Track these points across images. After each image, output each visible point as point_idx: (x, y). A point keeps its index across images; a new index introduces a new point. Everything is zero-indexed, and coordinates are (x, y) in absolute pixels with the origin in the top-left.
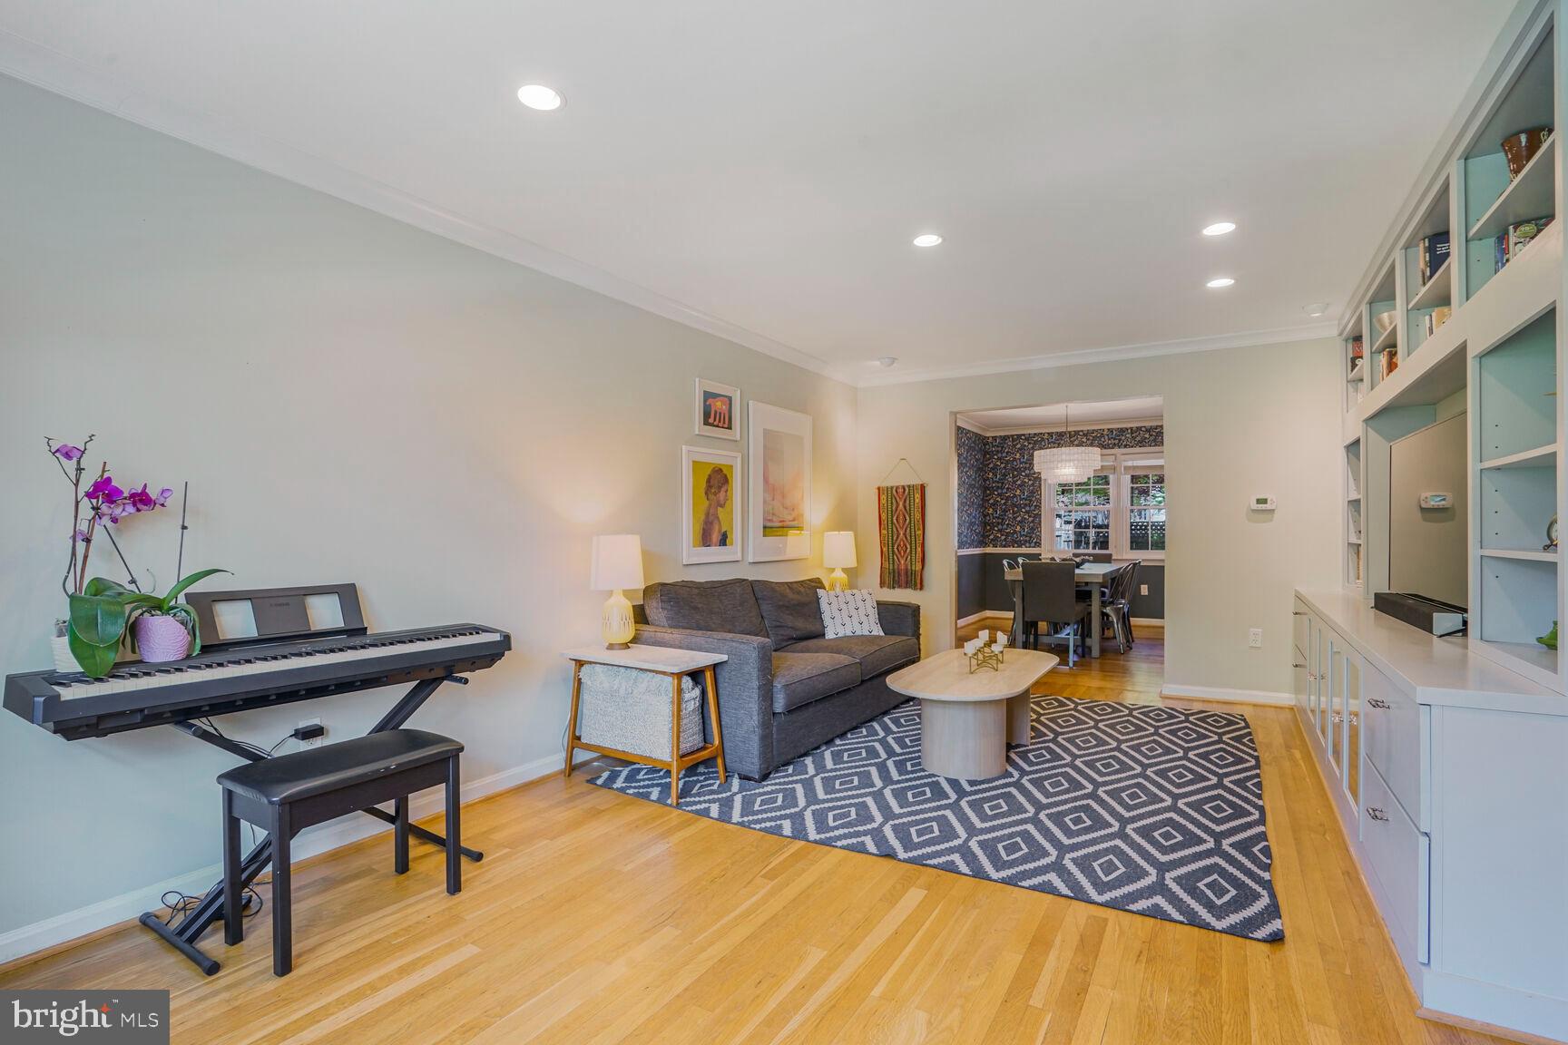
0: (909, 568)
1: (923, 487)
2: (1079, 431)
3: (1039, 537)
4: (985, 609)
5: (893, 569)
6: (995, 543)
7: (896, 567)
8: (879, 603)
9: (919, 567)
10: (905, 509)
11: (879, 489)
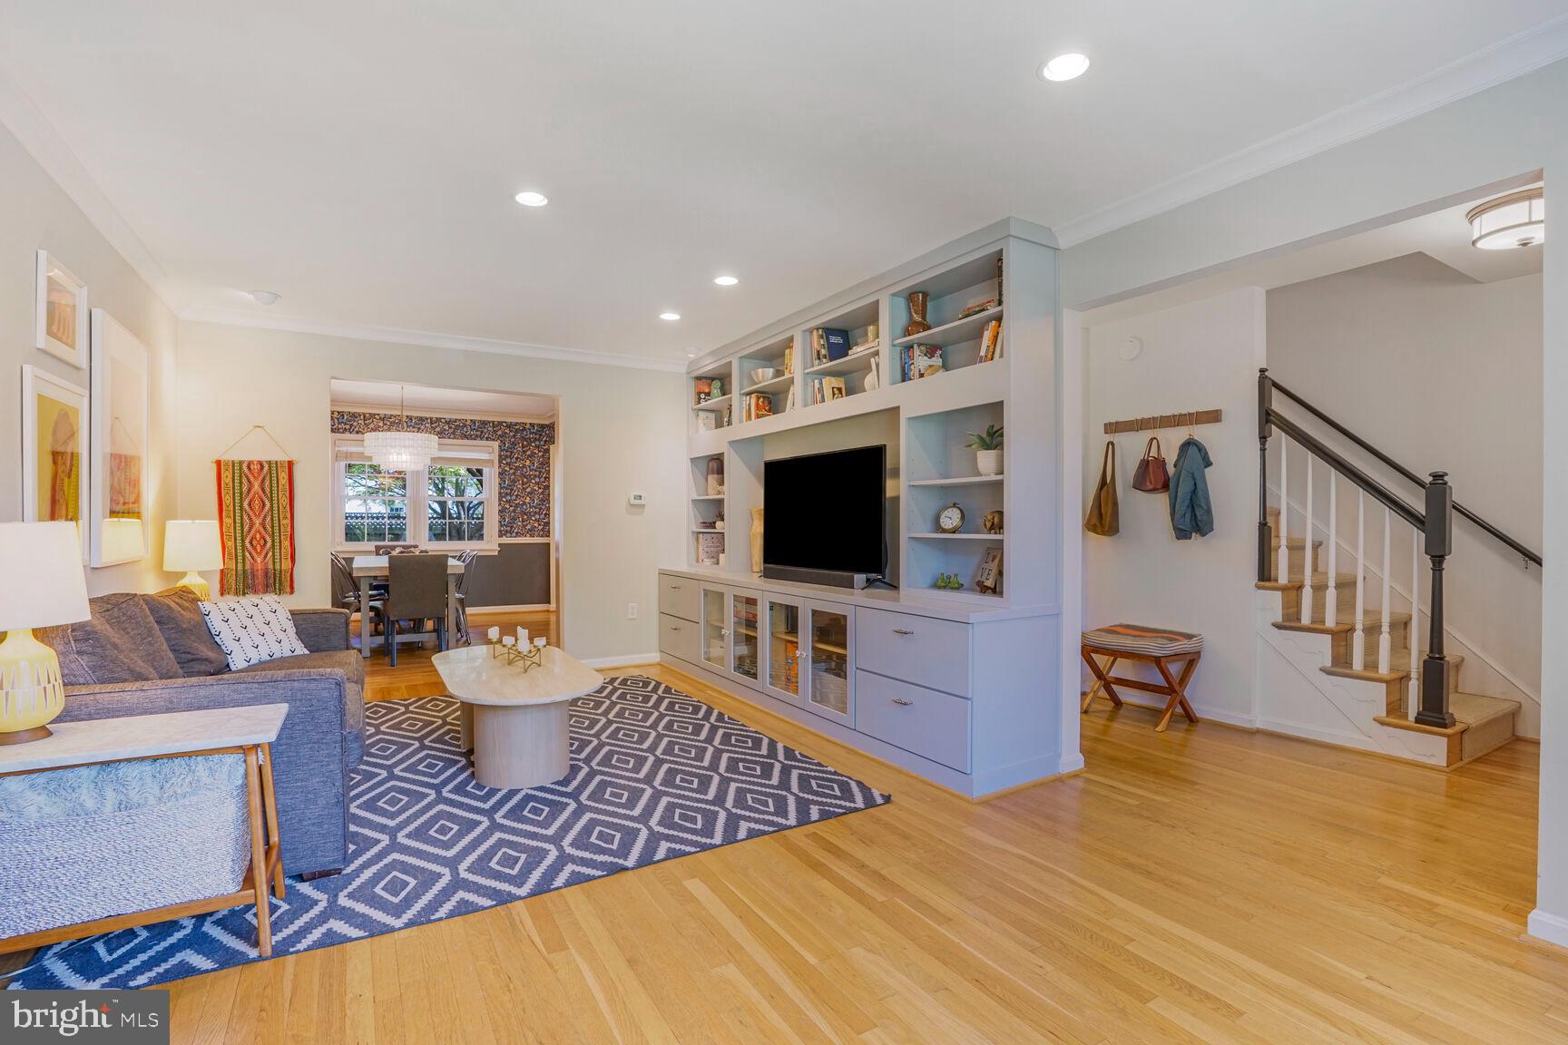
0: (271, 566)
1: (290, 464)
2: (375, 415)
5: (244, 571)
7: (248, 566)
8: (293, 613)
9: (286, 564)
10: (264, 492)
11: (219, 463)
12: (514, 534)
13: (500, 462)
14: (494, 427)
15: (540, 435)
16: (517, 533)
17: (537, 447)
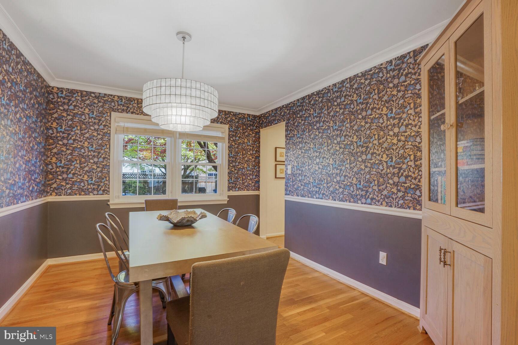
3: (107, 186)
4: (47, 258)
6: (58, 191)
12: (237, 189)
13: (229, 139)
14: (225, 115)
15: (254, 122)
16: (239, 188)
17: (251, 130)
